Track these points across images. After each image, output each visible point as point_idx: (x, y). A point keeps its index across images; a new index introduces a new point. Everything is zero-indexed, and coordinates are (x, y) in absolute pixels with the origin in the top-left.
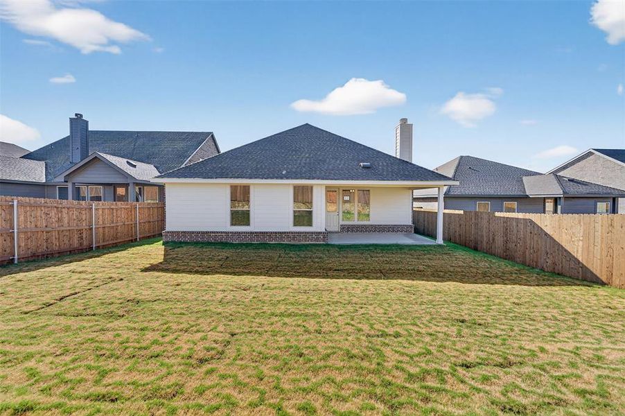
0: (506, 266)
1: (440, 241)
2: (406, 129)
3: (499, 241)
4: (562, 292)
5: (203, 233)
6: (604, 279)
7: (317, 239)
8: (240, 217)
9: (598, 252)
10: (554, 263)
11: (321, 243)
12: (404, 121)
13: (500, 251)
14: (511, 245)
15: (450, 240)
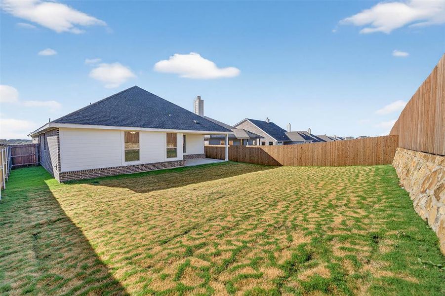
0: (250, 166)
1: (227, 159)
2: (201, 102)
3: (248, 156)
4: (269, 171)
6: (282, 164)
9: (281, 156)
10: (268, 162)
12: (199, 98)
13: (248, 161)
14: (253, 158)
15: (231, 160)
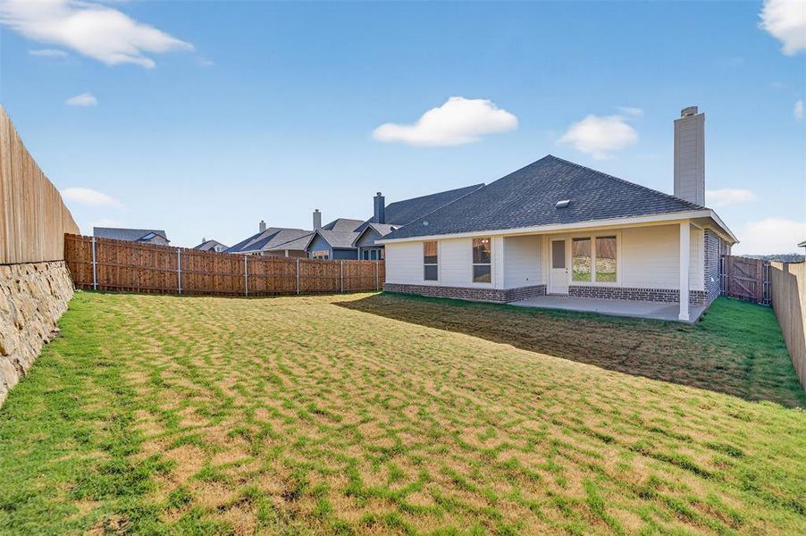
5: (406, 285)
7: (494, 298)
8: (431, 273)
11: (499, 302)
